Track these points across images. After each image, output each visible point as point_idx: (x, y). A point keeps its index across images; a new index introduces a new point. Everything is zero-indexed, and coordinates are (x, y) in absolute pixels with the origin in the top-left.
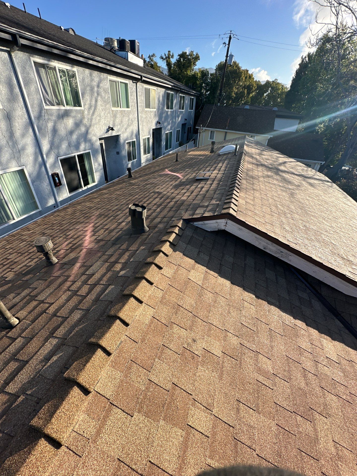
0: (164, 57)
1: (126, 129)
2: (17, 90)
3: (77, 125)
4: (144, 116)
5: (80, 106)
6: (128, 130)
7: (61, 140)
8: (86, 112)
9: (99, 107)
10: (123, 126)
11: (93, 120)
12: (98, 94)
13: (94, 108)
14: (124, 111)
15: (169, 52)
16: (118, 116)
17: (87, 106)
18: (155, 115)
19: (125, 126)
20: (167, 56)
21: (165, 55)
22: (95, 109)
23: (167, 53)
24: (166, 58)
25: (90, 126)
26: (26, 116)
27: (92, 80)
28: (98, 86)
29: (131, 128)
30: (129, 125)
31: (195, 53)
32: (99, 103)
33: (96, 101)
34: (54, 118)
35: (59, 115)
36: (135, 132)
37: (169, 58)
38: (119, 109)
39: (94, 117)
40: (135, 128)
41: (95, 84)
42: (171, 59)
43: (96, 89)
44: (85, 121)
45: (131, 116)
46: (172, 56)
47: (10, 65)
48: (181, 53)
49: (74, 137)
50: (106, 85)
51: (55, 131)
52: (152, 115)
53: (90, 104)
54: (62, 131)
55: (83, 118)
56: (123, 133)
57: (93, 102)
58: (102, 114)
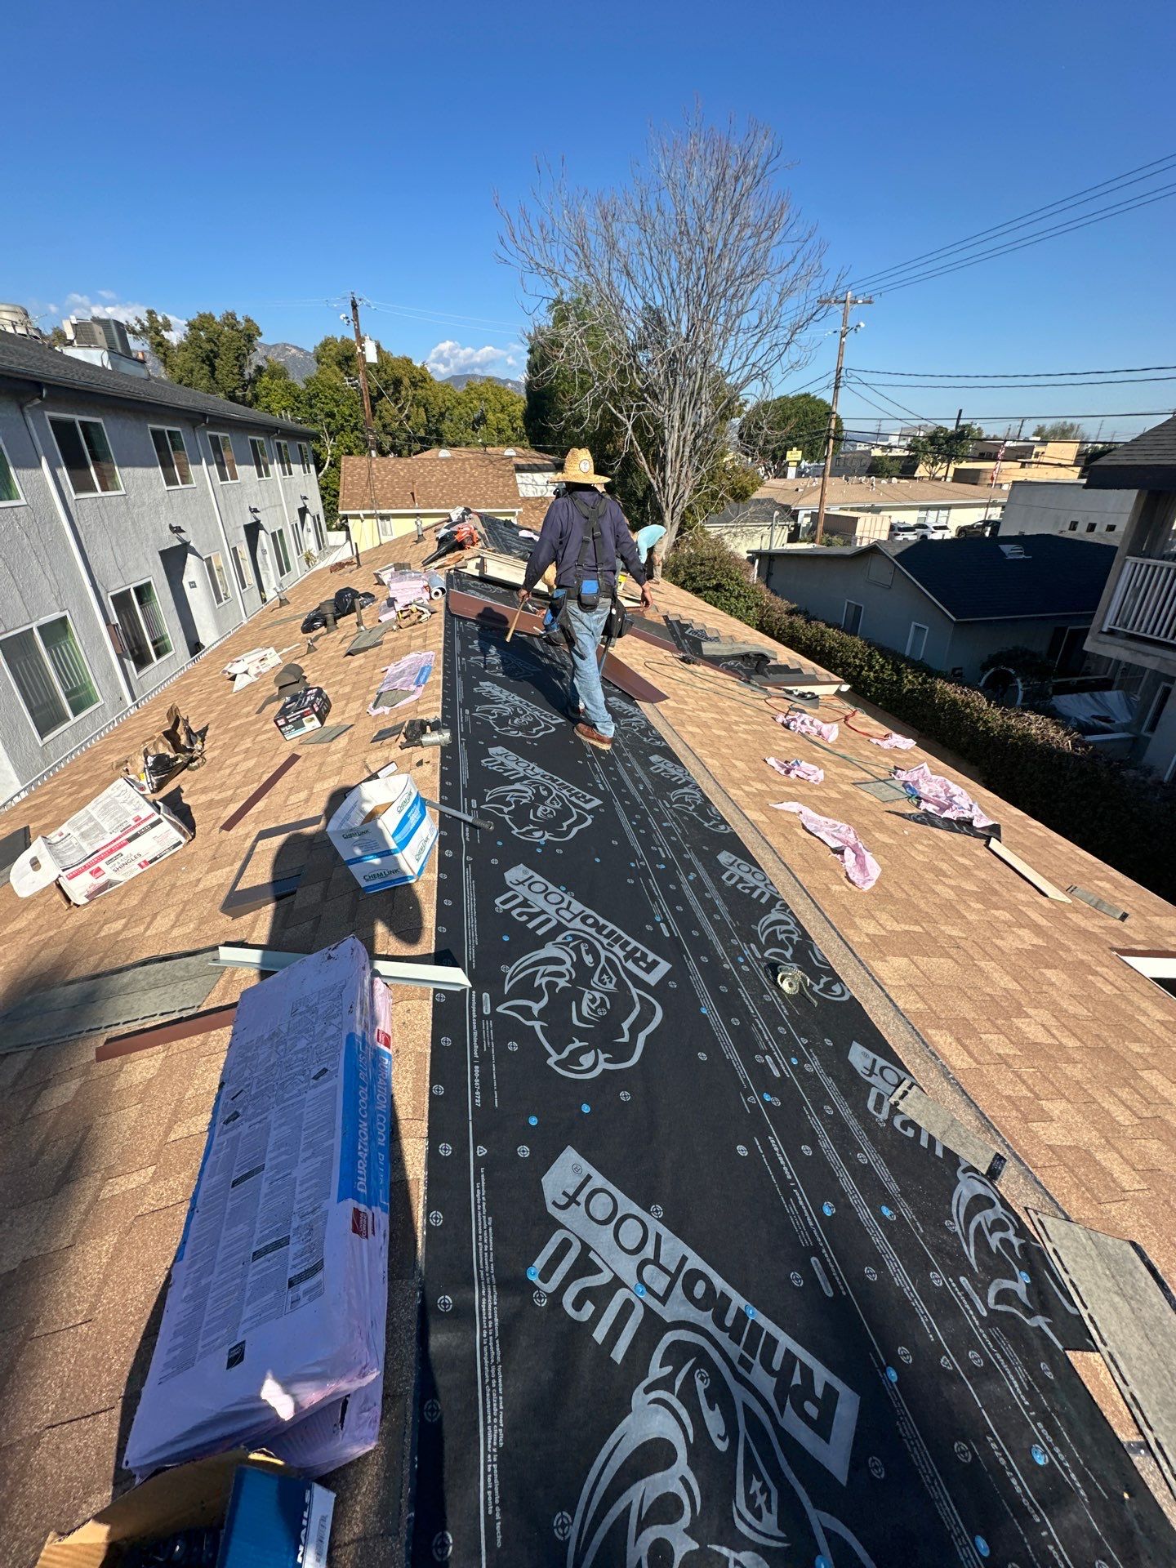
0: (138, 328)
1: (197, 530)
4: (222, 498)
6: (201, 532)
10: (191, 524)
14: (187, 490)
15: (151, 313)
16: (178, 502)
17: (127, 487)
20: (147, 324)
21: (139, 321)
23: (144, 317)
24: (144, 330)
31: (240, 318)
35: (94, 509)
37: (158, 333)
38: (177, 487)
42: (163, 332)
43: (135, 451)
46: (168, 326)
48: (196, 316)
52: (236, 494)
55: (128, 511)
56: (194, 538)
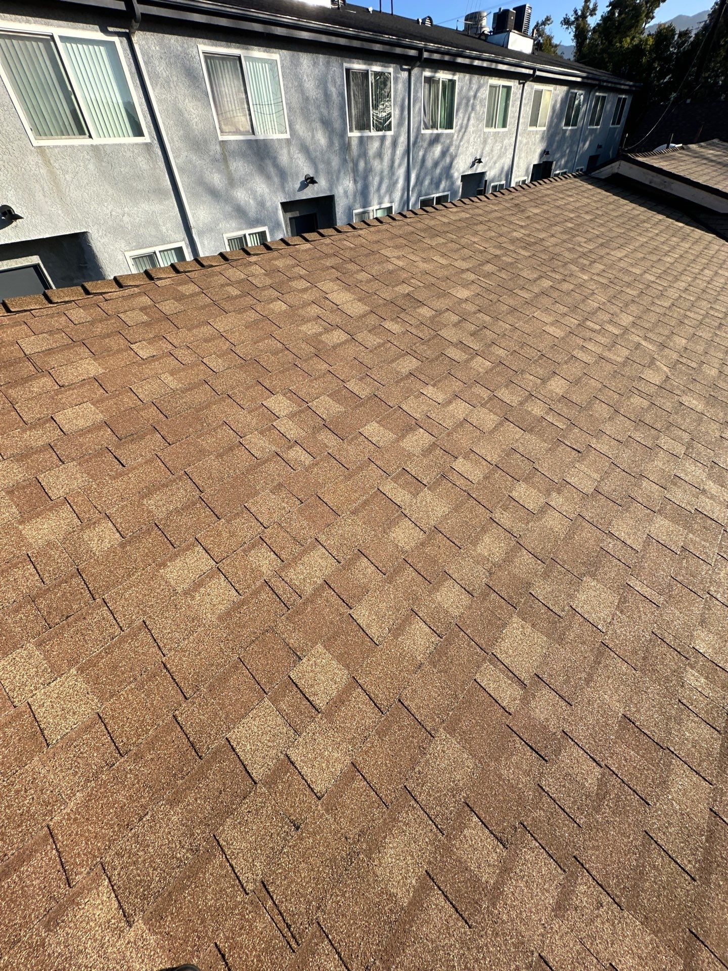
0: (572, 19)
1: (495, 163)
2: (406, 113)
3: (444, 153)
4: (525, 141)
5: (452, 128)
6: (497, 165)
7: (426, 175)
8: (455, 137)
9: (471, 129)
10: (492, 158)
11: (460, 148)
12: (473, 109)
13: (464, 128)
14: (499, 132)
16: (489, 141)
17: (458, 128)
18: (543, 138)
19: (495, 158)
20: (580, 13)
21: (576, 11)
22: (465, 132)
23: (580, 7)
24: (577, 19)
25: (456, 156)
26: (406, 143)
27: (470, 88)
28: (475, 97)
29: (502, 161)
30: (500, 157)
32: (472, 122)
33: (469, 120)
34: (425, 145)
35: (430, 140)
36: (506, 168)
37: (585, 18)
38: (492, 130)
39: (462, 143)
40: (508, 162)
41: (472, 93)
42: (589, 18)
43: (471, 102)
44: (452, 149)
45: (506, 142)
46: (593, 11)
47: (407, 85)
49: (438, 171)
50: (484, 93)
51: (423, 160)
52: (538, 137)
53: (462, 124)
54: (429, 163)
55: (451, 144)
56: (491, 168)
57: (465, 122)
58: (472, 139)
